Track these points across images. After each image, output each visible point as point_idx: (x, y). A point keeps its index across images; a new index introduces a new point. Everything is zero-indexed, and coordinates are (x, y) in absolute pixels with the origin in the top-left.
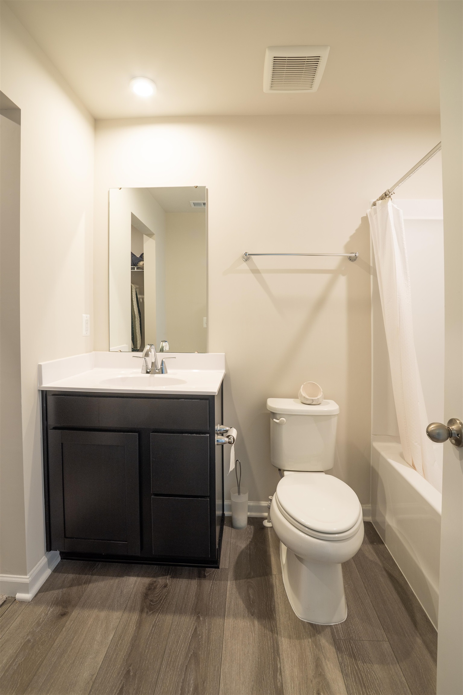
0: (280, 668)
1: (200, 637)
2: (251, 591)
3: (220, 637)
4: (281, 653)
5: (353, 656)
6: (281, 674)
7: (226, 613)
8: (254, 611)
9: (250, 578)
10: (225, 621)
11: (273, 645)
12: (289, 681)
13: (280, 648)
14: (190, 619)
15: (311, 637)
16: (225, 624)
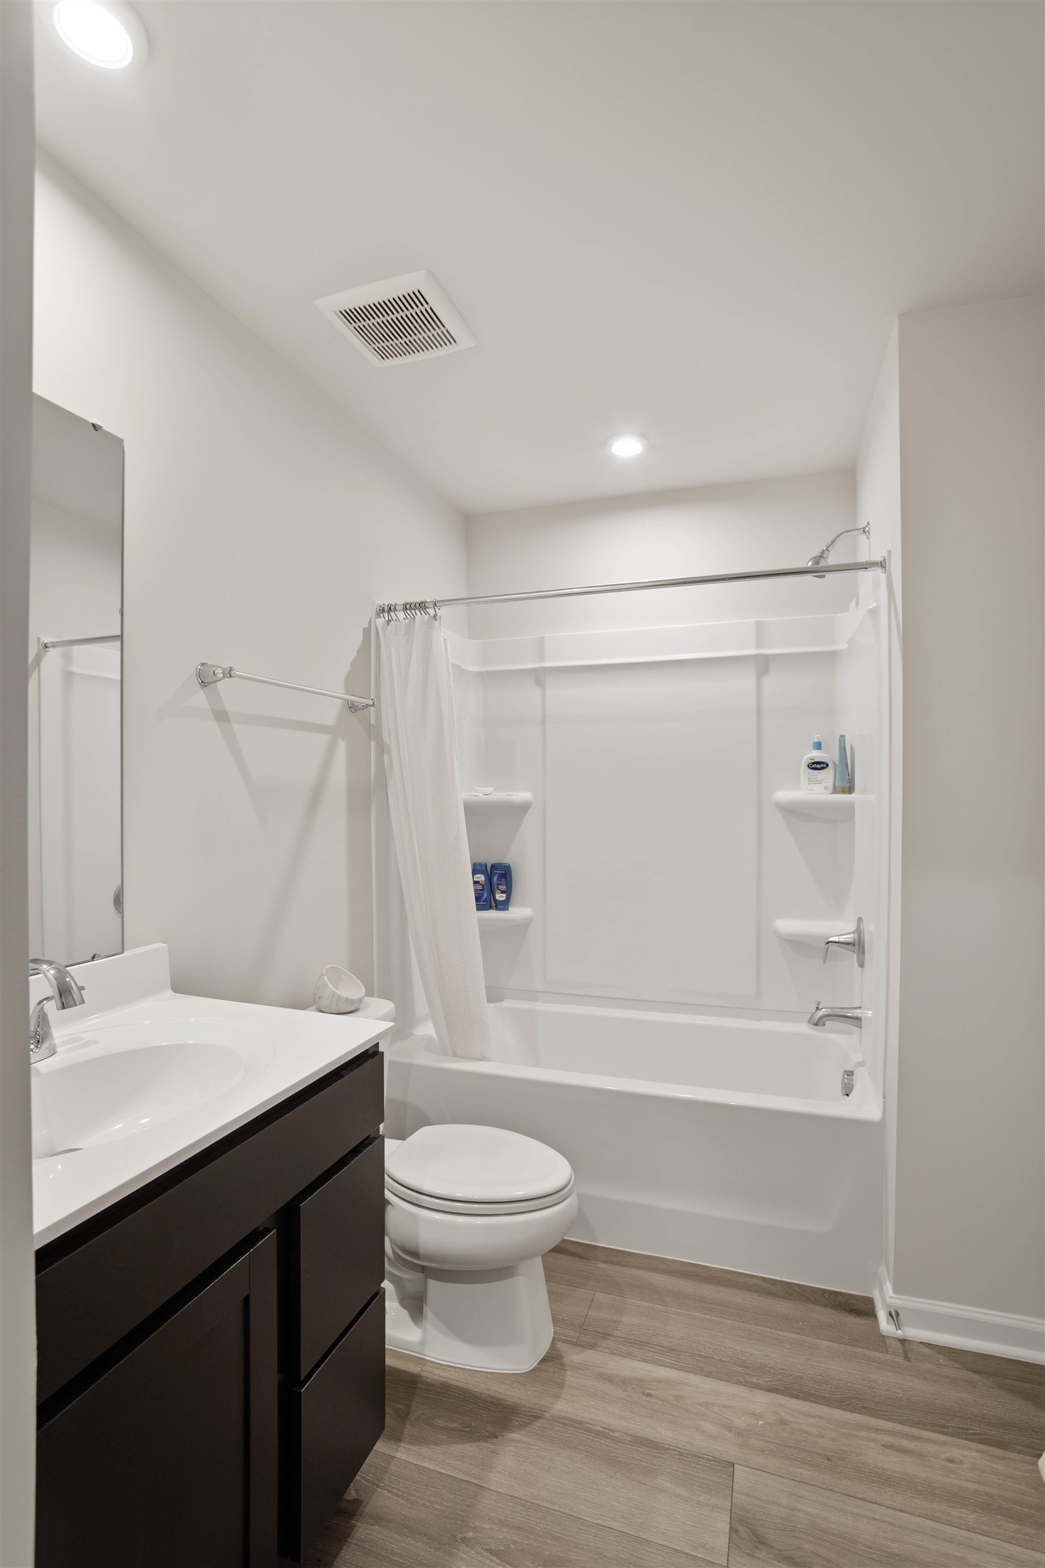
0: (602, 1427)
1: (512, 1546)
2: (440, 1422)
3: (523, 1506)
4: (580, 1419)
5: (606, 1336)
6: (613, 1431)
7: (474, 1481)
8: (488, 1432)
9: (408, 1413)
10: (491, 1488)
11: (563, 1423)
12: (625, 1423)
13: (571, 1416)
14: (462, 1558)
15: (565, 1370)
16: (499, 1490)
